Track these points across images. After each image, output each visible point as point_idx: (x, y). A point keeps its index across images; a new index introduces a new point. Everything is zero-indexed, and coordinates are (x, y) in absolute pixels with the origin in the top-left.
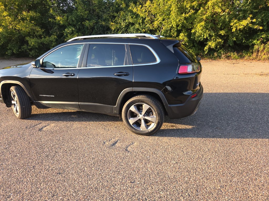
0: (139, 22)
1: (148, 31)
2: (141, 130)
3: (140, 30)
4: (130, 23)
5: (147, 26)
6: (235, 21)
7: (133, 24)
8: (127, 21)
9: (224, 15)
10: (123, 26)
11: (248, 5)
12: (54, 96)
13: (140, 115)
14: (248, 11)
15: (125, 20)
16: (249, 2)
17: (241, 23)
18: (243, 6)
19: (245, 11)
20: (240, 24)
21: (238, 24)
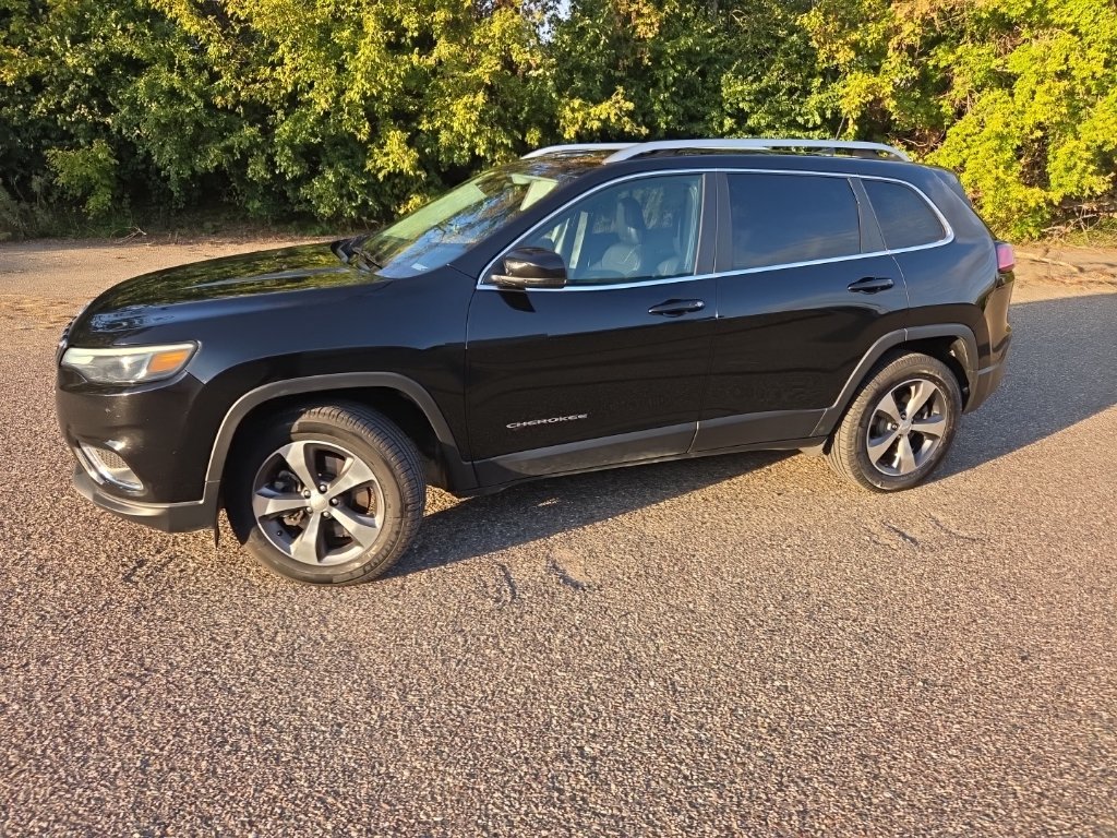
0: (179, 61)
1: (235, 106)
2: (903, 472)
3: (185, 100)
4: (117, 58)
5: (221, 82)
6: (576, 103)
7: (136, 66)
8: (97, 46)
9: (540, 75)
10: (77, 72)
11: (600, 54)
12: (584, 416)
13: (900, 422)
14: (595, 72)
15: (86, 39)
16: (602, 42)
17: (595, 111)
18: (582, 53)
19: (588, 73)
20: (589, 114)
21: (582, 113)
